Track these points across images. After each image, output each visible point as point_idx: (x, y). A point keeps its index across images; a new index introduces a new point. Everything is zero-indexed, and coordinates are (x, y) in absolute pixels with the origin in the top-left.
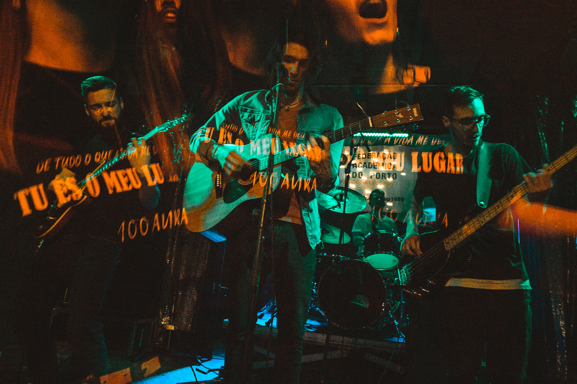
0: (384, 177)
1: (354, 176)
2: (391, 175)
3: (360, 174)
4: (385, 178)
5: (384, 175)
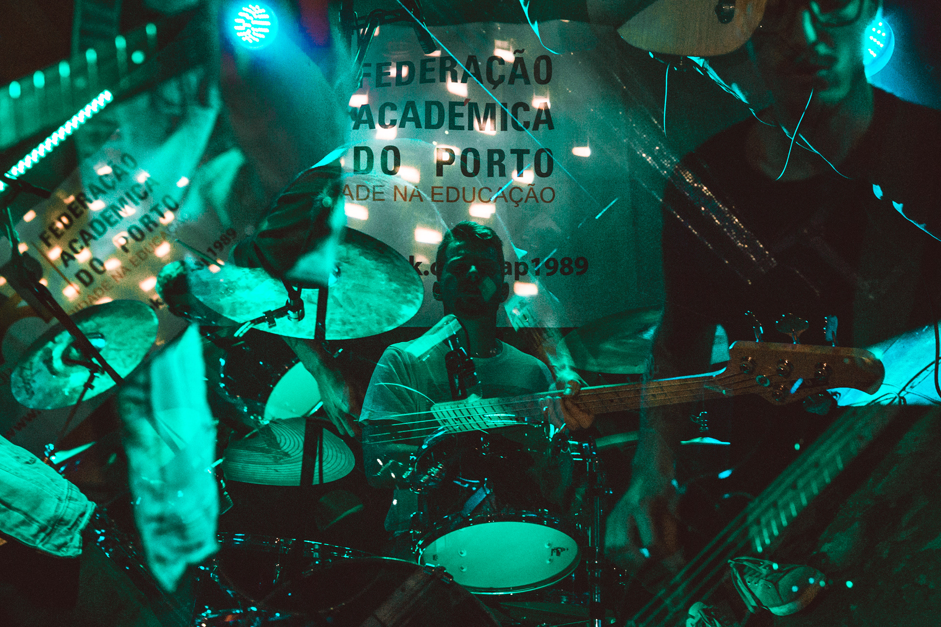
0: (496, 168)
1: (363, 166)
2: (529, 160)
3: (391, 154)
4: (502, 173)
5: (496, 157)
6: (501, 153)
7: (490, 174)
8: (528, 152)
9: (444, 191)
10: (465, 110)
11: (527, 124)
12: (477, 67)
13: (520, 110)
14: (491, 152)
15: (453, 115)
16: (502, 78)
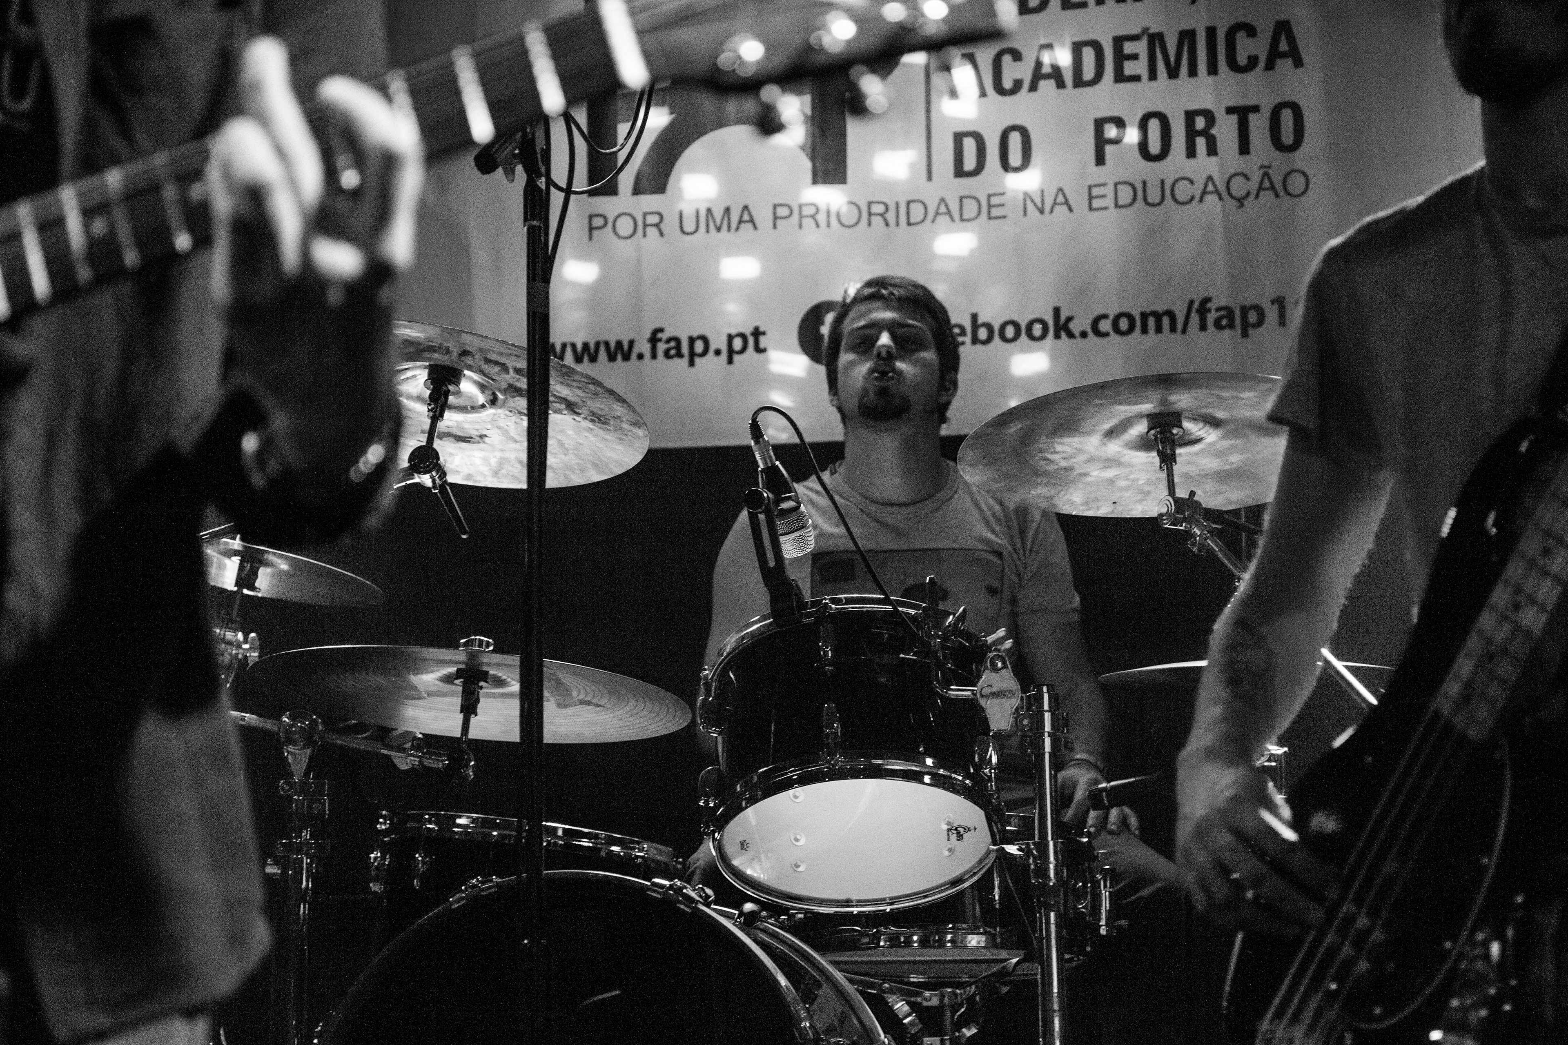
0: (1201, 143)
1: (970, 163)
2: (1259, 124)
3: (1015, 139)
4: (1212, 150)
5: (1200, 123)
6: (1210, 117)
8: (1256, 109)
9: (1109, 191)
10: (1140, 47)
11: (1253, 62)
13: (1241, 37)
14: (1190, 116)
15: (1120, 58)
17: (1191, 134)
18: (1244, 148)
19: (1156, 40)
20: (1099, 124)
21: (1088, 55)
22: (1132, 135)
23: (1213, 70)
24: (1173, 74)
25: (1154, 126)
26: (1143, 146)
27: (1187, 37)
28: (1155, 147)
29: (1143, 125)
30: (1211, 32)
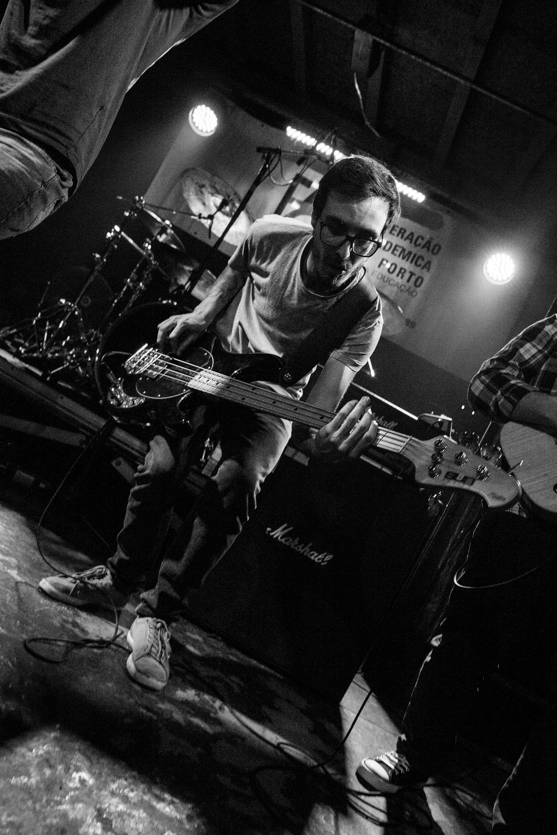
0: (400, 275)
2: (413, 279)
4: (402, 277)
5: (403, 271)
6: (405, 271)
7: (398, 275)
8: (415, 275)
9: (377, 274)
10: (400, 250)
11: (420, 265)
12: (412, 237)
13: (420, 259)
14: (401, 269)
15: (395, 249)
16: (420, 245)
17: (400, 272)
18: (408, 281)
19: (404, 250)
20: (383, 260)
21: (389, 245)
22: (388, 265)
23: (411, 262)
24: (403, 258)
25: (393, 267)
26: (389, 270)
27: (410, 253)
28: (391, 270)
29: (392, 265)
30: (415, 255)
